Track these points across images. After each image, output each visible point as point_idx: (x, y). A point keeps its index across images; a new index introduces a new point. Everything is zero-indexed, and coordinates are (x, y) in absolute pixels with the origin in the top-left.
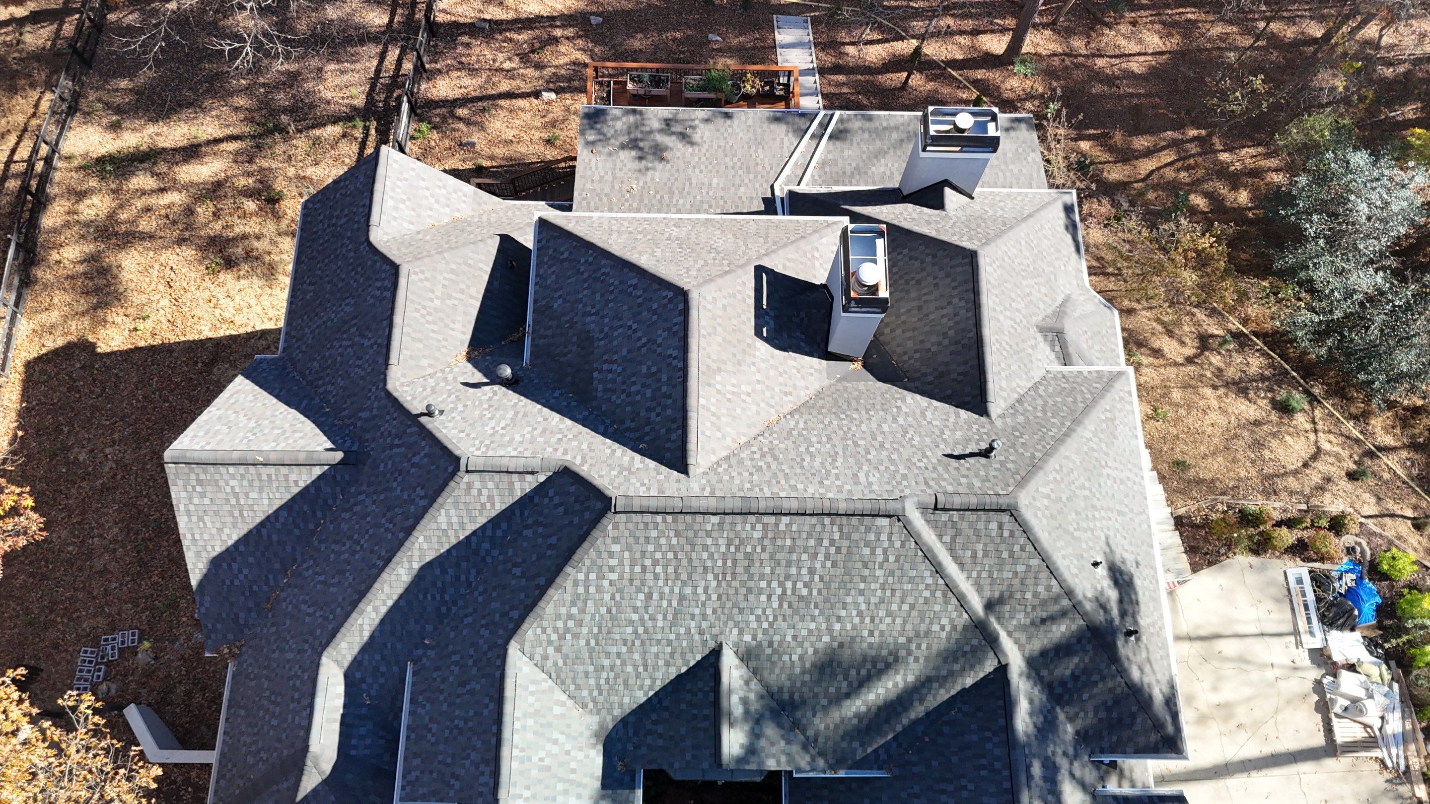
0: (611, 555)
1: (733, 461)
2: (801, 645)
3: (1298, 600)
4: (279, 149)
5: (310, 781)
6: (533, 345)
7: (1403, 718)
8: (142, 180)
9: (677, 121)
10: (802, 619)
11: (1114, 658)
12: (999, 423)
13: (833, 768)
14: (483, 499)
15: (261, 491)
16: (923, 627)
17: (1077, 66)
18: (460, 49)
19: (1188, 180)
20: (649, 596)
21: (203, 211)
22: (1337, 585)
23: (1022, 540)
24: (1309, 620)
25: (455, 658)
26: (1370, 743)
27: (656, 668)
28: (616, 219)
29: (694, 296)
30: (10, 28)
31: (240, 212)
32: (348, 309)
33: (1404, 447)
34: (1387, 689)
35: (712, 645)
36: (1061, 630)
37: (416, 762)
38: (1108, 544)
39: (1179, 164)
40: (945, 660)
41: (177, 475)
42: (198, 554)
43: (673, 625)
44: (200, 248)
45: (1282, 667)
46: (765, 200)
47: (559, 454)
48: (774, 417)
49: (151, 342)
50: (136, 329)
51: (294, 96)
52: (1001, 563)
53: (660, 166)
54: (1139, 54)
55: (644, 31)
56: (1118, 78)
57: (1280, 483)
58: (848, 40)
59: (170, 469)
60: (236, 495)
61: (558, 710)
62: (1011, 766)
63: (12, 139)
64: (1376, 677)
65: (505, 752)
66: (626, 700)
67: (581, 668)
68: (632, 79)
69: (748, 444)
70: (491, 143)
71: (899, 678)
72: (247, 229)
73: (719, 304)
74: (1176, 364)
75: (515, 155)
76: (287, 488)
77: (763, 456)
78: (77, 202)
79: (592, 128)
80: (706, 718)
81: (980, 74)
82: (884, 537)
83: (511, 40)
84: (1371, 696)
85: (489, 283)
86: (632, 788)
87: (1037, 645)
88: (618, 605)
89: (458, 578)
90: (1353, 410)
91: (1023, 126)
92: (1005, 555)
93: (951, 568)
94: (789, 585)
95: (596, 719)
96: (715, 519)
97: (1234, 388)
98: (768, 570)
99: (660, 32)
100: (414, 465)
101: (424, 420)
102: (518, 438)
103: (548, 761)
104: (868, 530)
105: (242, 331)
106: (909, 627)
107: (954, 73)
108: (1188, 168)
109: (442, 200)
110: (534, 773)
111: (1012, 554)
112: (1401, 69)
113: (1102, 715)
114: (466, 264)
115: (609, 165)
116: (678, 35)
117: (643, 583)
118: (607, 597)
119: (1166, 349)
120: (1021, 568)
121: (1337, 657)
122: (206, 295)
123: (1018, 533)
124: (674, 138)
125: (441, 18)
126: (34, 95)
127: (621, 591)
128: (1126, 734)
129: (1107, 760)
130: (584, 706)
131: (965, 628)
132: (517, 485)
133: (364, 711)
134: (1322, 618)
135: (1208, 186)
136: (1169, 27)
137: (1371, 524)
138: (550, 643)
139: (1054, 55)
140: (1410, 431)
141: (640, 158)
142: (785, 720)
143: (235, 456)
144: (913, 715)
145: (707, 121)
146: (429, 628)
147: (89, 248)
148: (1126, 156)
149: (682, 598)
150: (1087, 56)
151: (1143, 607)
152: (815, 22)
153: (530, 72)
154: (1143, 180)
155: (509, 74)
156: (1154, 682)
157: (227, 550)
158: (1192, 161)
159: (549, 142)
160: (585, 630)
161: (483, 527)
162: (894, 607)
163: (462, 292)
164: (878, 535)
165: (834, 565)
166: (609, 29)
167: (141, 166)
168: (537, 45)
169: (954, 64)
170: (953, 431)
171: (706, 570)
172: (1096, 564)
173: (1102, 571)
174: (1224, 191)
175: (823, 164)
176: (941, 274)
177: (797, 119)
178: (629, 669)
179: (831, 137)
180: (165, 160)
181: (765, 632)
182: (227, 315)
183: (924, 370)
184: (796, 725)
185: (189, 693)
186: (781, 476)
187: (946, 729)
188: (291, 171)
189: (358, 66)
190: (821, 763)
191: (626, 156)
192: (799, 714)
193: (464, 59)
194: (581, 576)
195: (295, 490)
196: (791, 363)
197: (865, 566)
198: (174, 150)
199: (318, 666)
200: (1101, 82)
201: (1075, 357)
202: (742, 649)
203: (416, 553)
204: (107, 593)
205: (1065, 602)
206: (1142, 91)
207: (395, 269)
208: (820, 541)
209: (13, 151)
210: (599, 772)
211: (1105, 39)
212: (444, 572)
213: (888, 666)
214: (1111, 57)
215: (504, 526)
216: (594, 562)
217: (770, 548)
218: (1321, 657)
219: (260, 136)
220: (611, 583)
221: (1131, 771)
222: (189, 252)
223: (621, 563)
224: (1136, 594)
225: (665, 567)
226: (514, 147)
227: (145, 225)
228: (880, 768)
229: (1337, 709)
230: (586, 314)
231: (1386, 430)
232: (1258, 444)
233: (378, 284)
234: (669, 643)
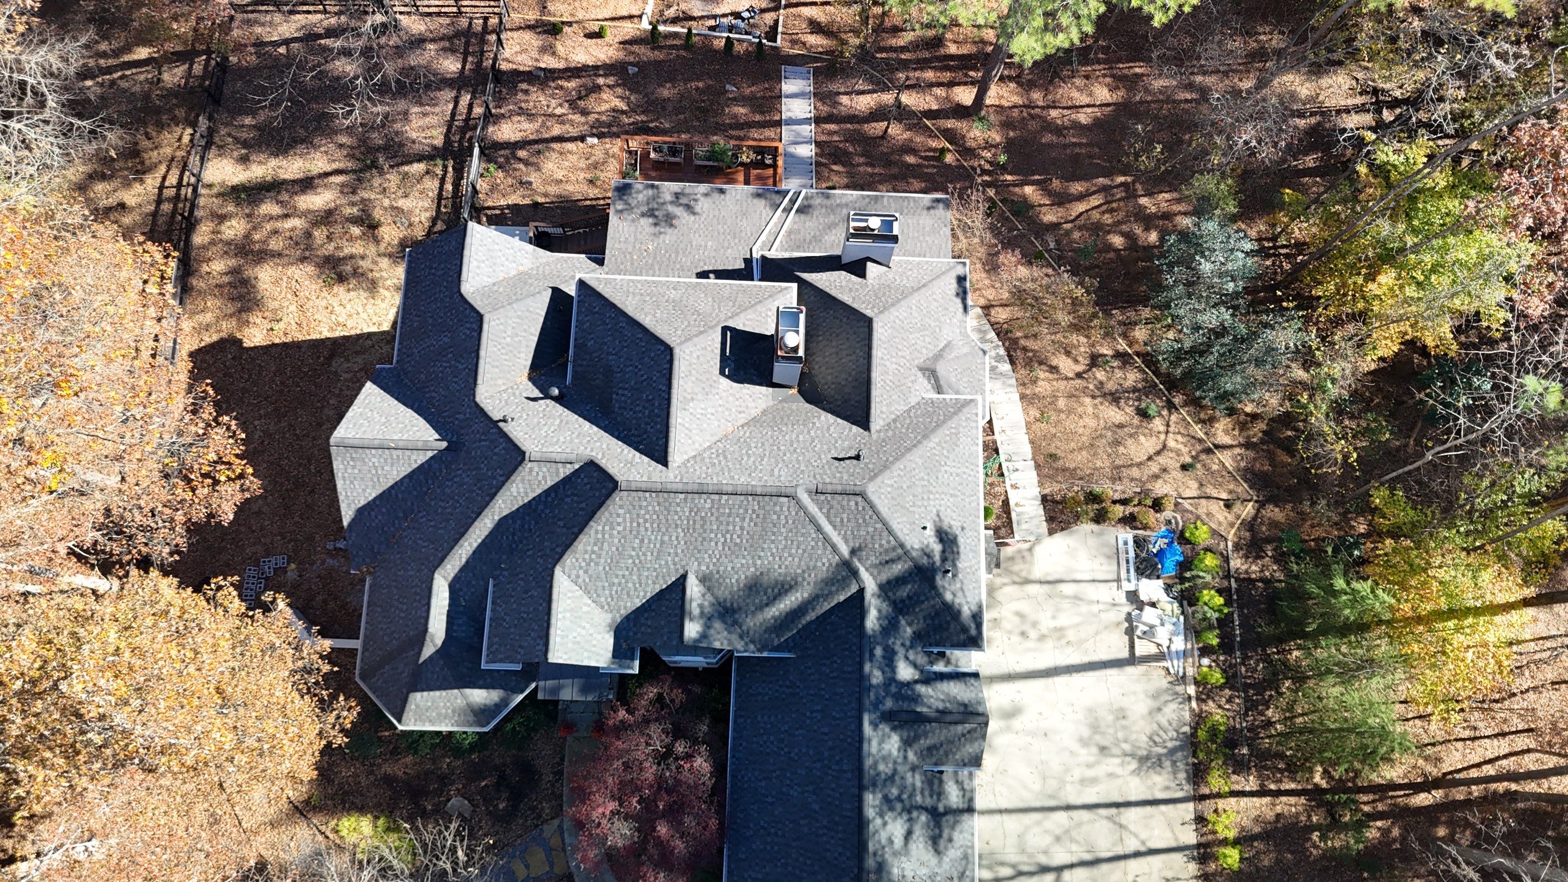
0: (618, 516)
1: (698, 459)
2: (737, 573)
3: (1123, 557)
4: (376, 182)
5: (428, 651)
6: (574, 371)
7: (1186, 639)
8: (268, 208)
9: (684, 194)
10: (737, 557)
11: (933, 587)
12: (874, 436)
13: (759, 650)
14: (540, 478)
15: (392, 464)
16: (812, 564)
17: (1032, 117)
18: (520, 96)
19: (1110, 221)
20: (642, 541)
21: (319, 235)
22: (1151, 546)
23: (870, 513)
24: (1128, 571)
25: (521, 576)
26: (1160, 657)
27: (647, 585)
28: (633, 281)
29: (677, 351)
30: (149, 68)
31: (348, 236)
32: (446, 340)
33: (1240, 445)
34: (1175, 620)
35: (681, 572)
36: (898, 568)
37: (496, 639)
38: (938, 515)
39: (1105, 207)
40: (827, 584)
41: (338, 455)
42: (349, 505)
43: (658, 558)
44: (318, 265)
45: (1105, 603)
46: (745, 260)
47: (588, 452)
48: (730, 429)
49: (284, 339)
50: (272, 329)
51: (386, 135)
52: (859, 525)
53: (669, 231)
54: (1088, 106)
55: (672, 80)
56: (1066, 128)
57: (1125, 472)
58: (842, 90)
59: (333, 450)
60: (376, 468)
61: (585, 609)
62: (861, 648)
63: (163, 169)
64: (1169, 612)
65: (552, 631)
66: (629, 604)
67: (600, 584)
68: (655, 150)
69: (710, 447)
70: (545, 182)
71: (798, 595)
72: (354, 250)
73: (695, 355)
74: (1067, 378)
75: (564, 193)
76: (410, 465)
77: (718, 456)
78: (219, 224)
79: (620, 199)
80: (676, 615)
81: (950, 124)
82: (785, 509)
83: (561, 88)
84: (1162, 625)
85: (544, 323)
86: (633, 659)
87: (884, 577)
88: (623, 546)
89: (523, 526)
90: (1202, 416)
91: (941, 206)
92: (861, 521)
93: (828, 528)
94: (728, 536)
95: (610, 616)
96: (682, 496)
97: (1109, 398)
98: (715, 527)
99: (686, 81)
100: (495, 454)
101: (501, 424)
102: (562, 439)
103: (578, 639)
104: (775, 504)
105: (353, 332)
106: (803, 563)
107: (928, 123)
108: (1111, 211)
109: (511, 258)
110: (570, 645)
111: (864, 520)
112: (1313, 121)
113: (929, 621)
114: (528, 310)
115: (633, 229)
116: (701, 85)
117: (638, 533)
118: (616, 541)
119: (1061, 366)
120: (871, 529)
121: (1143, 597)
122: (324, 303)
123: (867, 508)
124: (681, 208)
125: (504, 66)
126: (178, 130)
127: (624, 537)
128: (945, 635)
129: (935, 650)
130: (602, 607)
131: (837, 565)
132: (561, 470)
133: (461, 609)
134: (1137, 569)
135: (1125, 228)
136: (1120, 81)
137: (1186, 504)
138: (581, 568)
139: (1015, 107)
140: (1245, 434)
141: (656, 224)
142: (729, 621)
143: (376, 443)
144: (808, 618)
145: (706, 195)
146: (504, 557)
147: (232, 262)
148: (1061, 199)
149: (662, 542)
150: (1043, 108)
151: (962, 556)
152: (817, 73)
153: (577, 118)
154: (1072, 221)
155: (560, 119)
156: (964, 602)
157: (369, 503)
158: (1114, 205)
159: (591, 182)
160: (602, 561)
161: (540, 496)
162: (793, 551)
163: (525, 331)
164: (781, 507)
165: (756, 525)
166: (644, 78)
167: (268, 194)
168: (583, 93)
169: (930, 114)
170: (843, 441)
171: (677, 526)
172: (924, 528)
173: (930, 532)
174: (1138, 230)
175: (790, 233)
176: (851, 332)
177: (774, 196)
178: (630, 585)
179: (797, 211)
180: (287, 190)
181: (714, 564)
182: (341, 320)
183: (836, 397)
184: (735, 623)
185: (325, 602)
186: (726, 469)
187: (829, 627)
188: (386, 202)
189: (437, 110)
190: (752, 647)
191: (646, 222)
192: (737, 616)
193: (523, 105)
194: (600, 528)
195: (415, 466)
196: (745, 391)
197: (775, 526)
198: (294, 181)
199: (432, 579)
200: (1051, 132)
201: (945, 387)
202: (700, 575)
203: (497, 510)
204: (262, 529)
205: (900, 551)
206: (1084, 141)
207: (480, 317)
208: (746, 511)
209: (164, 178)
210: (611, 648)
211: (1061, 91)
212: (514, 522)
213: (791, 587)
214: (1064, 108)
215: (553, 495)
216: (607, 520)
217: (716, 514)
218: (1133, 597)
219: (361, 171)
220: (619, 532)
221: (957, 661)
222: (310, 269)
223: (625, 520)
224: (958, 547)
225: (652, 524)
226: (562, 186)
227: (275, 244)
228: (789, 651)
229: (1138, 632)
230: (609, 354)
231: (1226, 432)
232: (1117, 443)
233: (468, 325)
234: (655, 570)
